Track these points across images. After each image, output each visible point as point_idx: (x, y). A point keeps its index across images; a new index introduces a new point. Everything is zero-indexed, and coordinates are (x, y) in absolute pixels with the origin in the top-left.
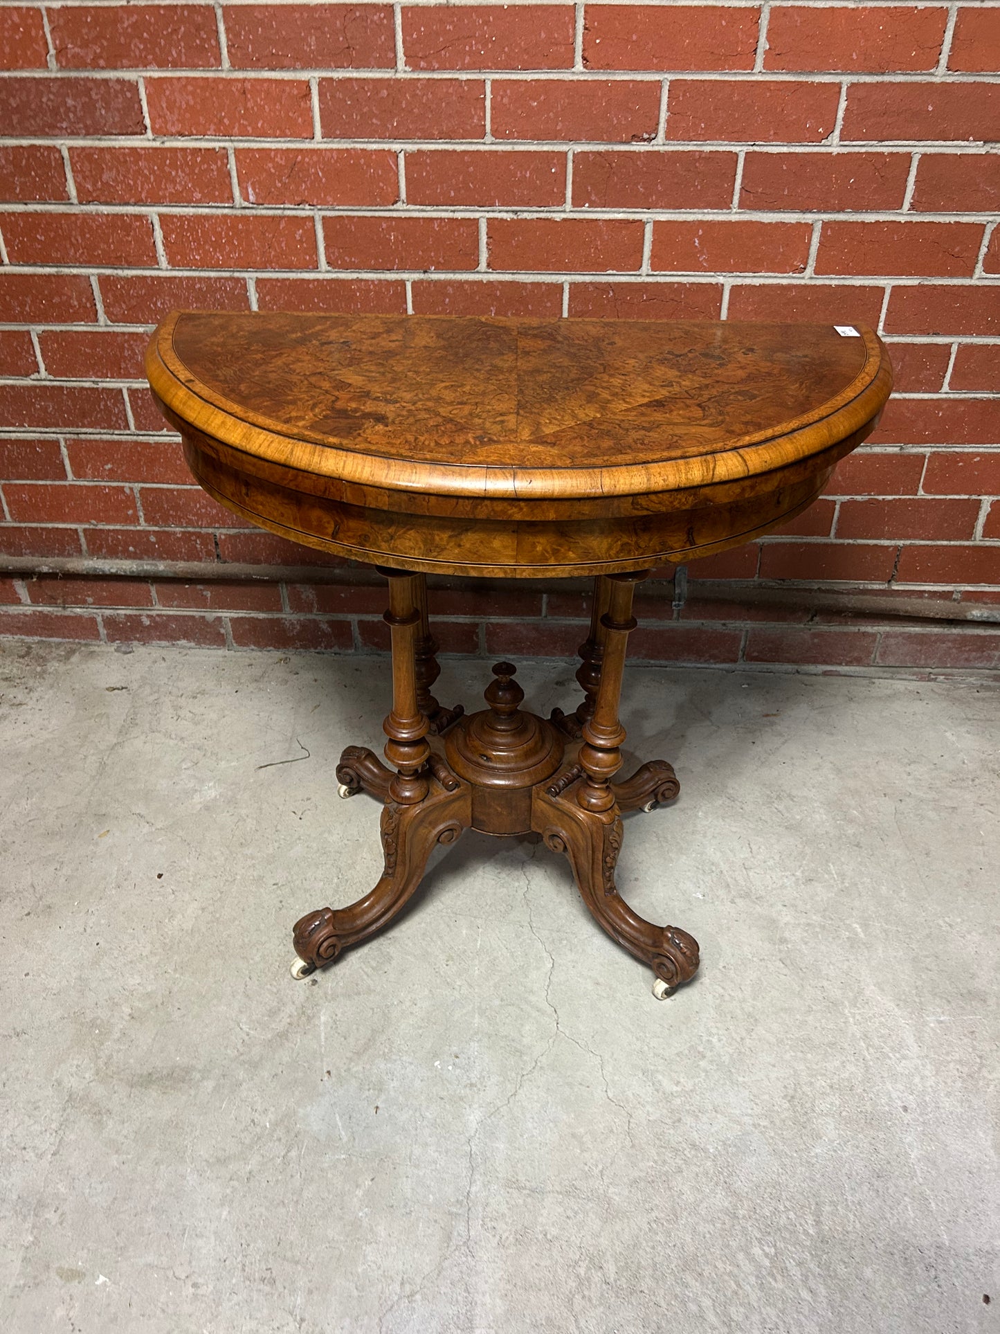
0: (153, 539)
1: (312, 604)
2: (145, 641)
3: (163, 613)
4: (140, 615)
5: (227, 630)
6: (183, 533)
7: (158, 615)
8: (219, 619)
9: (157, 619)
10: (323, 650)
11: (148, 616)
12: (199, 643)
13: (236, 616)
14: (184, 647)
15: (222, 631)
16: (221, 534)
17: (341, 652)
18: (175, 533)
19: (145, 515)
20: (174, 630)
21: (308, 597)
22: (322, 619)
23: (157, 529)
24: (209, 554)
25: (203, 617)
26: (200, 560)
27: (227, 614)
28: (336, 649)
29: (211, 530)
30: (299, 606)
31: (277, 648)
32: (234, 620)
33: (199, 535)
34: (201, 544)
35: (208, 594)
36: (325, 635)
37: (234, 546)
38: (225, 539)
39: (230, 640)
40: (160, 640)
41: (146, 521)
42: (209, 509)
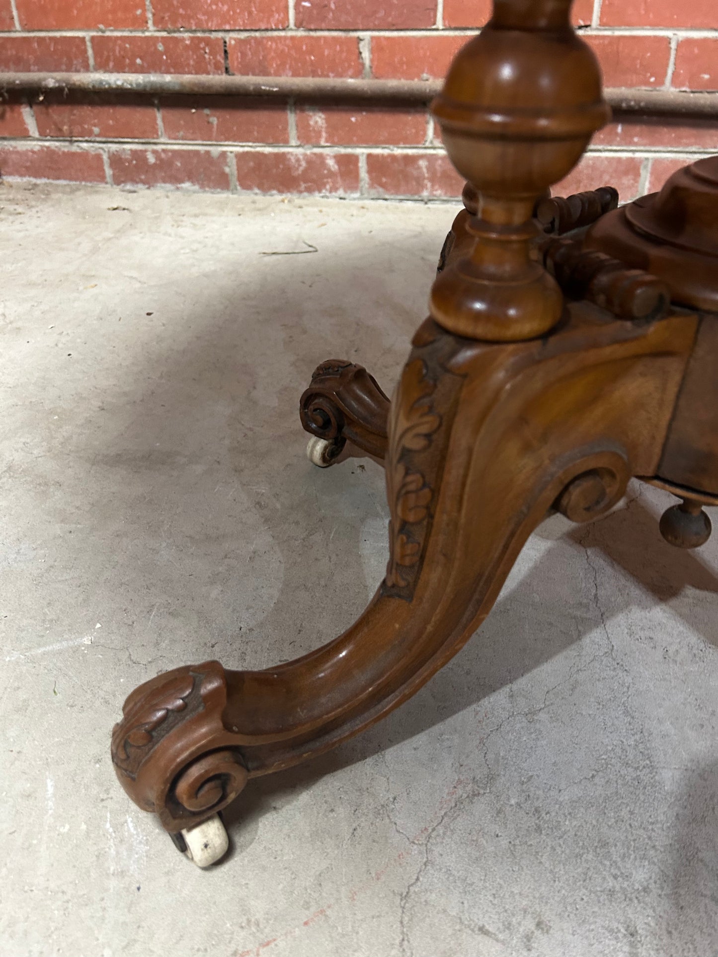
0: (161, 47)
1: (320, 132)
2: (149, 183)
3: (169, 147)
4: (146, 151)
5: (231, 169)
6: (192, 39)
7: (163, 150)
8: (224, 154)
9: (163, 155)
10: (328, 194)
11: (154, 152)
12: (202, 186)
13: (240, 150)
14: (187, 191)
15: (227, 170)
16: (231, 38)
17: (346, 196)
18: (183, 39)
19: (154, 15)
20: (178, 170)
21: (316, 122)
22: (330, 153)
23: (164, 34)
24: (217, 67)
25: (208, 152)
26: (208, 73)
27: (234, 149)
28: (341, 192)
29: (220, 35)
30: (307, 137)
31: (281, 192)
32: (241, 157)
33: (208, 42)
34: (210, 54)
35: (214, 120)
36: (331, 174)
37: (244, 54)
38: (235, 45)
39: (234, 181)
40: (164, 182)
41: (155, 23)
42: (220, 5)
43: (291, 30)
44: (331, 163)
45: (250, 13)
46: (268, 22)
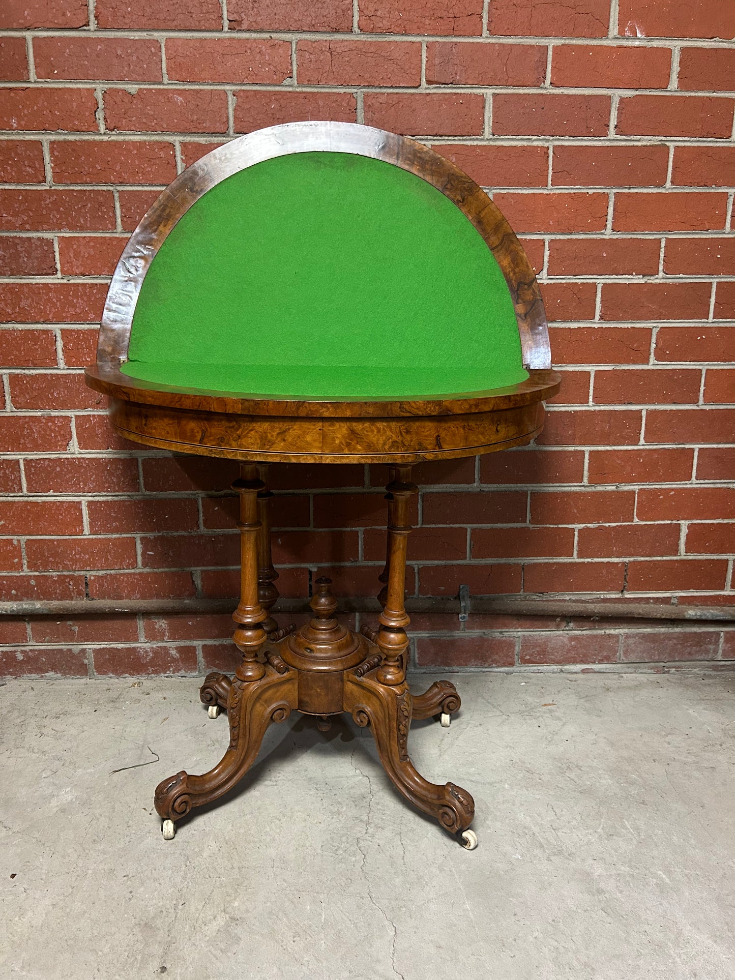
0: (33, 582)
1: (164, 633)
2: (16, 675)
3: (36, 648)
4: (15, 651)
5: (90, 660)
6: (59, 576)
7: (31, 650)
8: (84, 650)
9: (30, 654)
10: (171, 674)
11: (22, 652)
12: (64, 674)
13: (98, 647)
14: (51, 679)
15: (86, 661)
16: (91, 575)
17: (186, 675)
18: (52, 577)
19: (28, 562)
20: (43, 663)
21: (161, 626)
22: (172, 646)
23: (37, 574)
24: (79, 593)
25: (70, 650)
26: (72, 599)
27: (91, 646)
28: (182, 672)
29: (82, 573)
30: (152, 635)
31: (132, 675)
32: (96, 652)
33: (72, 578)
34: (74, 585)
35: (76, 629)
36: (174, 660)
37: (101, 585)
38: (94, 580)
39: (92, 668)
40: (30, 673)
41: (28, 567)
42: (82, 555)
43: (139, 568)
44: (173, 652)
45: (107, 559)
46: (121, 564)
